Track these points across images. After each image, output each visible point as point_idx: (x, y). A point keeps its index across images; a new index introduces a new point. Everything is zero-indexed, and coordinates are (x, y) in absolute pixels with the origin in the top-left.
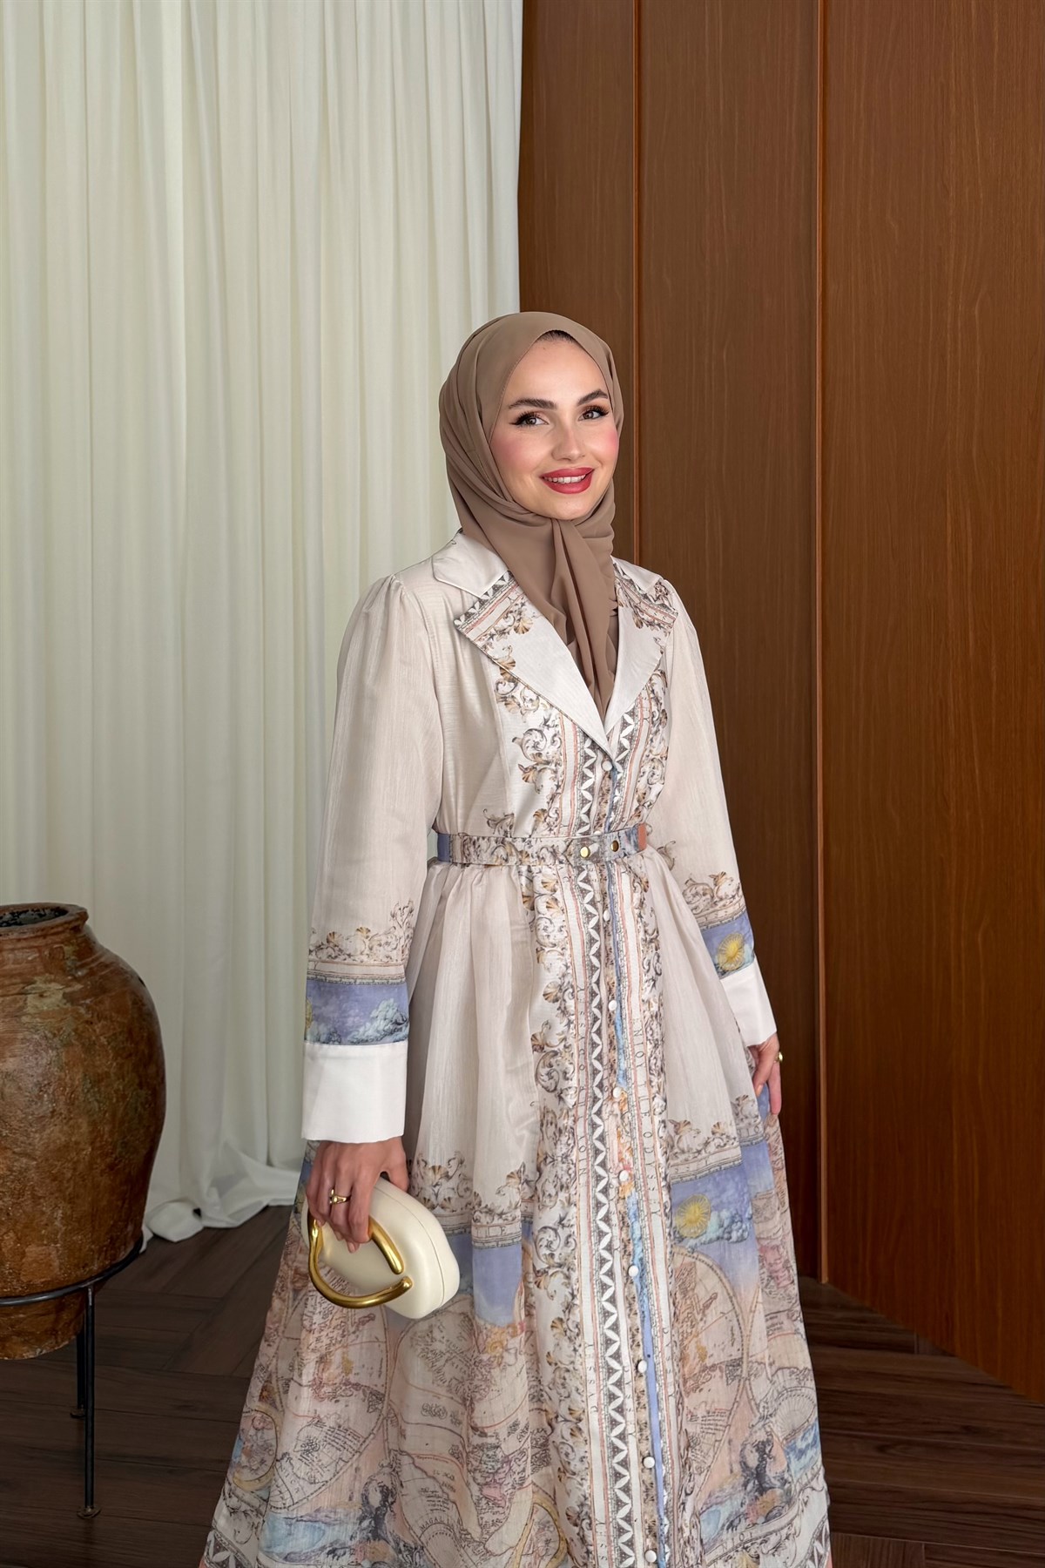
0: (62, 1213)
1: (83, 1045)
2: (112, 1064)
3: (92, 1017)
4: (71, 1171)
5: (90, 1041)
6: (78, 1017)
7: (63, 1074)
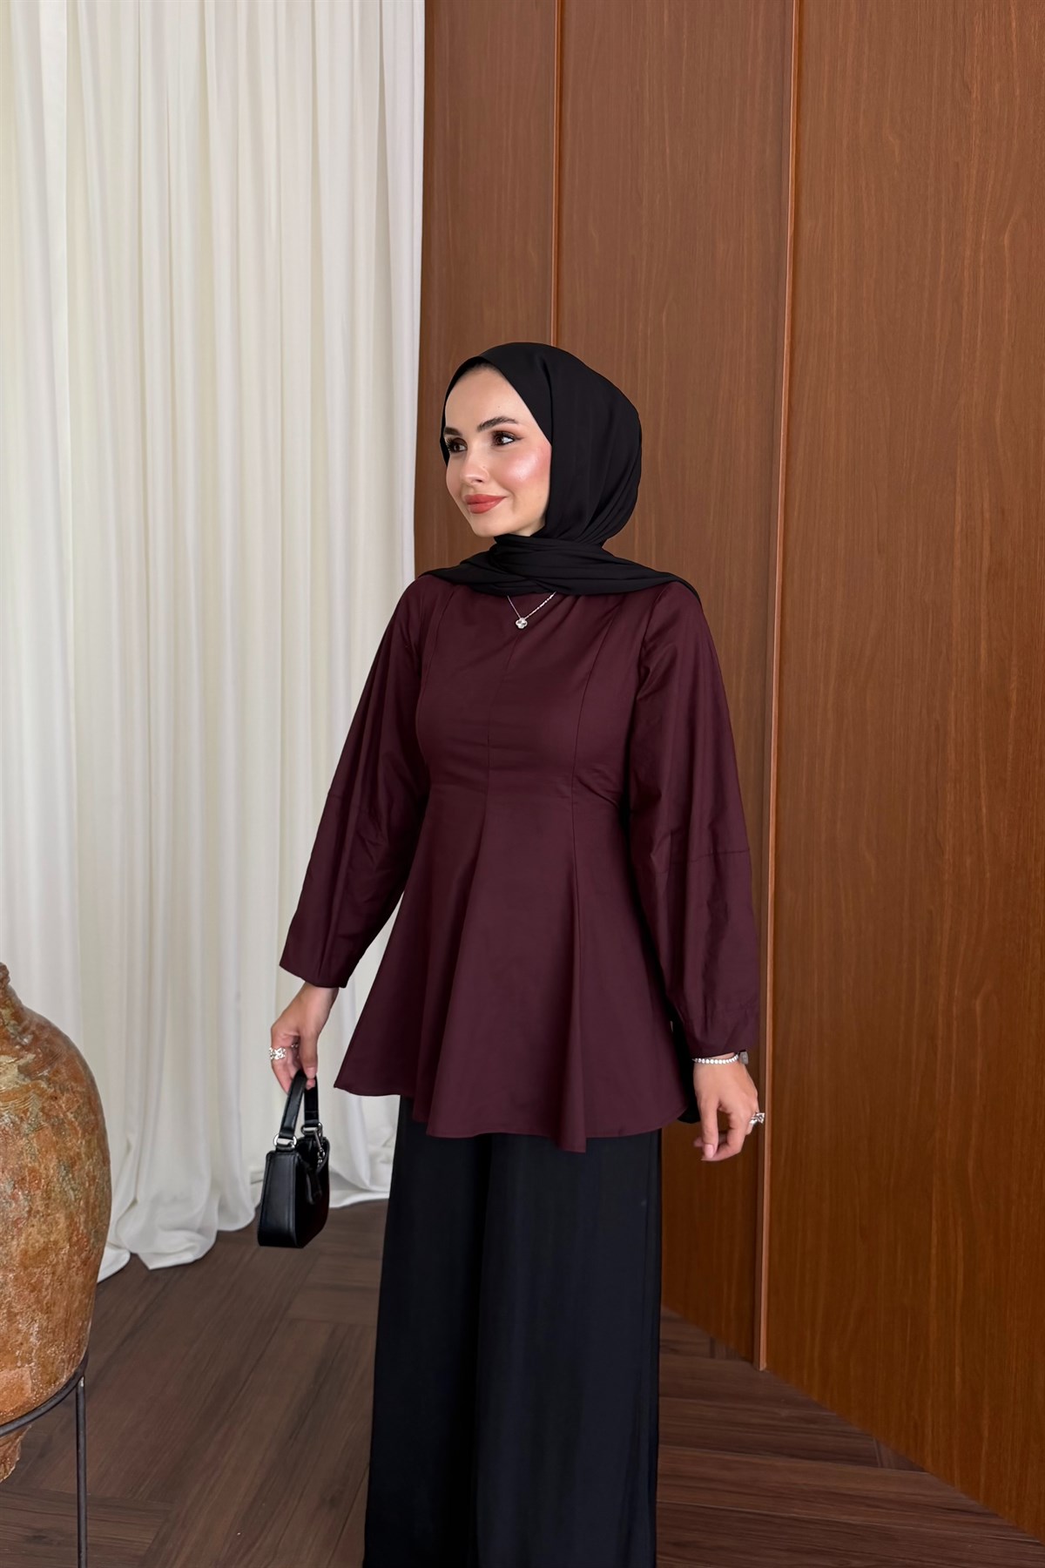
0: (39, 1327)
1: (53, 1125)
2: (81, 1143)
3: (55, 1091)
4: (50, 1277)
5: (59, 1120)
6: (42, 1094)
7: (37, 1164)
